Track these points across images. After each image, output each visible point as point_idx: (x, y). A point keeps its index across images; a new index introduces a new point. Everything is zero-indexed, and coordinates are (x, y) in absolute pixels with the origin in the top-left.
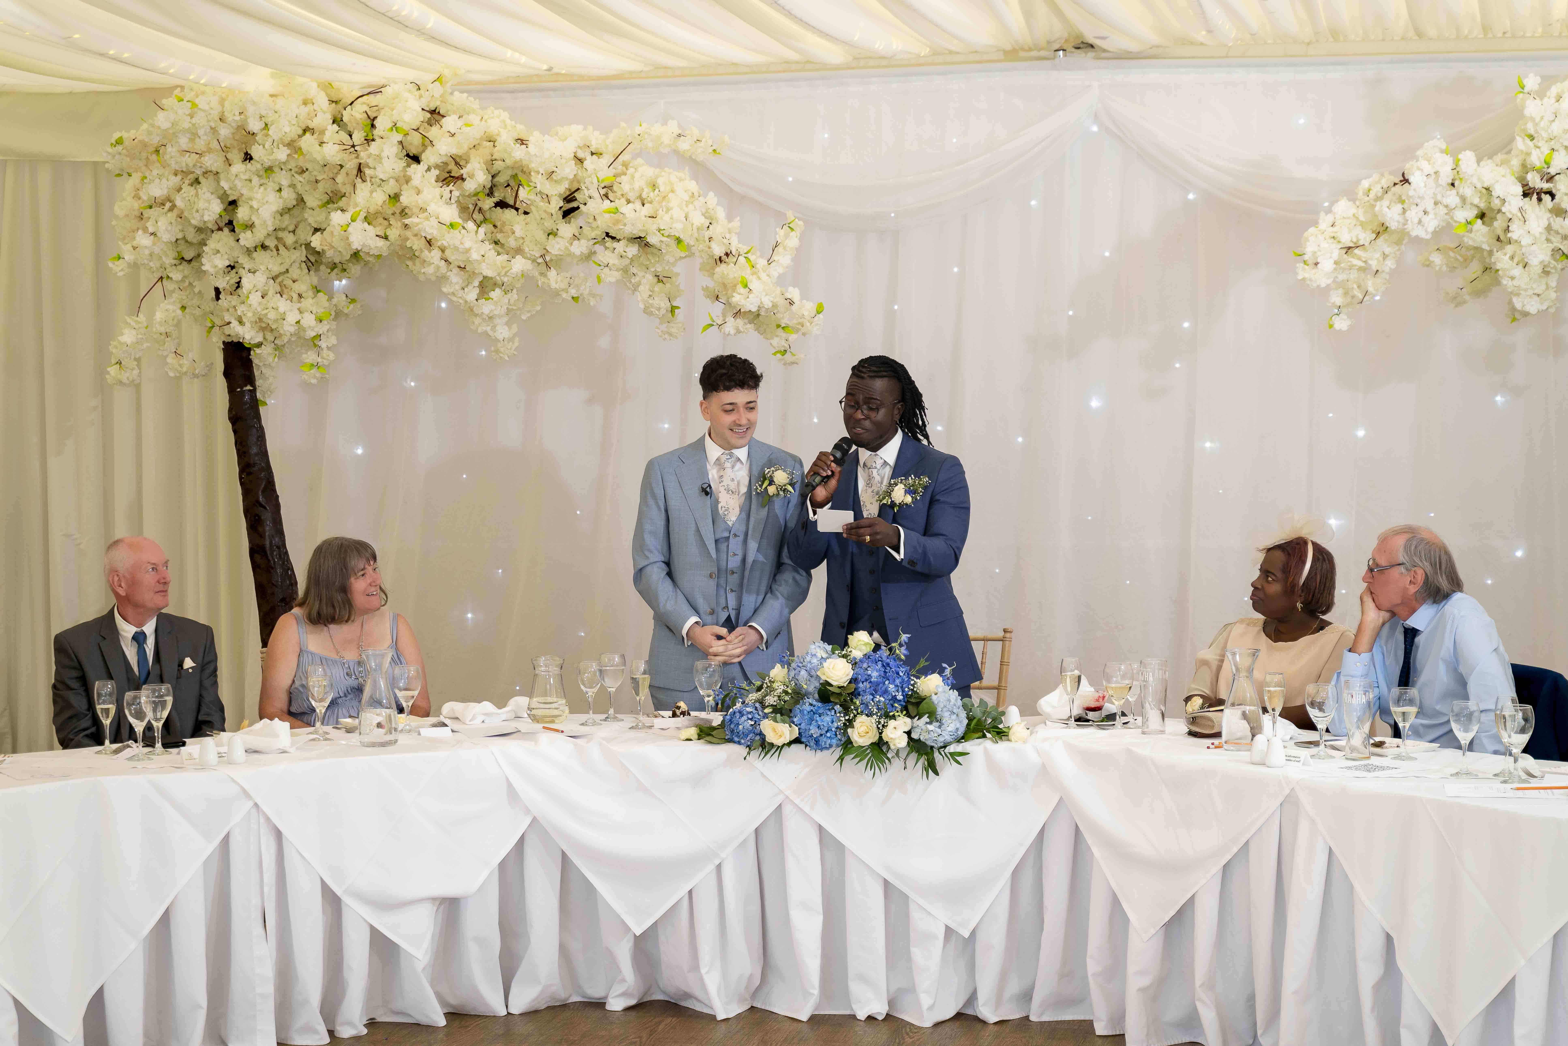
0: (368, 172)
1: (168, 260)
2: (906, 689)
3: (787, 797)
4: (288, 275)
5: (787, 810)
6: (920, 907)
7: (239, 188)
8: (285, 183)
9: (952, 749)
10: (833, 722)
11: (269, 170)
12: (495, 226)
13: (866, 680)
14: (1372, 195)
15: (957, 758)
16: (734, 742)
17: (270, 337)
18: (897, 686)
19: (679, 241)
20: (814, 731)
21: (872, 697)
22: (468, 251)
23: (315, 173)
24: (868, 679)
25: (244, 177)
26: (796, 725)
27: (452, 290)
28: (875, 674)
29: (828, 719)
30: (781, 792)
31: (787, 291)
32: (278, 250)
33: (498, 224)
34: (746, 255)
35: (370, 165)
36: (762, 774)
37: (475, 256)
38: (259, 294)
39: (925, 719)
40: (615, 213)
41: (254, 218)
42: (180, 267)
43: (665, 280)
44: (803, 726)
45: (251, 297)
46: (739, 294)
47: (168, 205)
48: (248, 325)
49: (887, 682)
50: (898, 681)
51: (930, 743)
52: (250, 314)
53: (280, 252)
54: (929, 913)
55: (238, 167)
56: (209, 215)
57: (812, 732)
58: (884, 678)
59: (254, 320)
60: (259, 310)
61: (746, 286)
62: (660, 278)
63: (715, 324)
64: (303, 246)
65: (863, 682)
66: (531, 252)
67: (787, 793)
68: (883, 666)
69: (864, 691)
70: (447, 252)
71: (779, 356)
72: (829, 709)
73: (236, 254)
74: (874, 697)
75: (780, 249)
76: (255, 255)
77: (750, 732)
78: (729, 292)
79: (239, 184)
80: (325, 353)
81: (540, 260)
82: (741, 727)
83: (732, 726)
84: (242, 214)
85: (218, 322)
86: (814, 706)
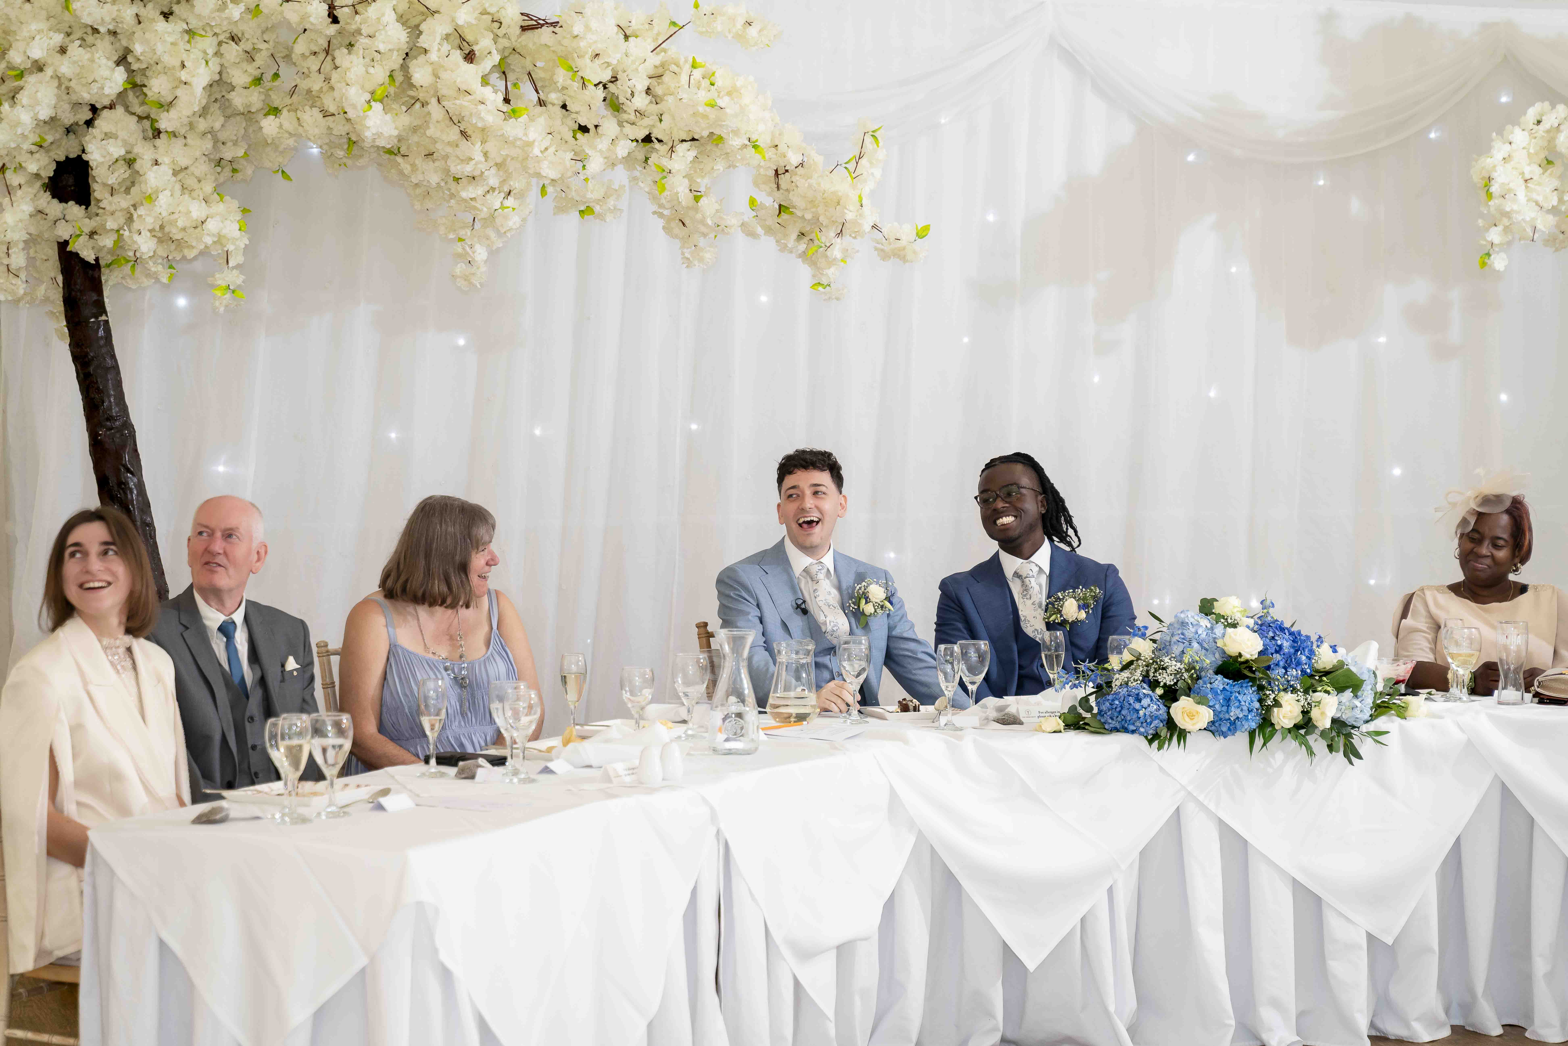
0: (363, 41)
1: (26, 146)
2: (1313, 661)
3: (1189, 793)
4: (188, 171)
5: (1190, 808)
6: (1341, 914)
7: (158, 53)
8: (211, 51)
9: (1365, 728)
11: (190, 32)
13: (1277, 652)
14: (1545, 125)
15: (1376, 738)
16: (1126, 730)
17: (162, 252)
18: (1307, 657)
19: (755, 145)
20: (1234, 713)
22: (530, 144)
23: (256, 41)
24: (1279, 649)
25: (170, 39)
26: (1209, 706)
27: (473, 196)
28: (1286, 644)
29: (1248, 698)
30: (1183, 787)
32: (185, 137)
35: (363, 31)
36: (1160, 766)
37: (536, 151)
38: (168, 193)
39: (1348, 694)
40: (713, 106)
41: (179, 92)
42: (37, 156)
44: (1217, 707)
45: (161, 197)
47: (49, 72)
48: (146, 234)
49: (1299, 653)
51: (1351, 721)
52: (149, 220)
53: (189, 141)
54: (1348, 919)
55: (161, 25)
56: (111, 87)
57: (1232, 714)
58: (1293, 647)
59: (150, 228)
60: (164, 214)
64: (209, 136)
65: (1272, 654)
67: (1190, 788)
68: (1290, 634)
69: (1277, 665)
70: (490, 146)
71: (821, 289)
72: (1246, 687)
73: (132, 140)
74: (1287, 671)
75: (863, 161)
76: (158, 142)
77: (1154, 717)
79: (160, 48)
82: (1141, 713)
83: (1123, 712)
84: (158, 86)
85: (87, 230)
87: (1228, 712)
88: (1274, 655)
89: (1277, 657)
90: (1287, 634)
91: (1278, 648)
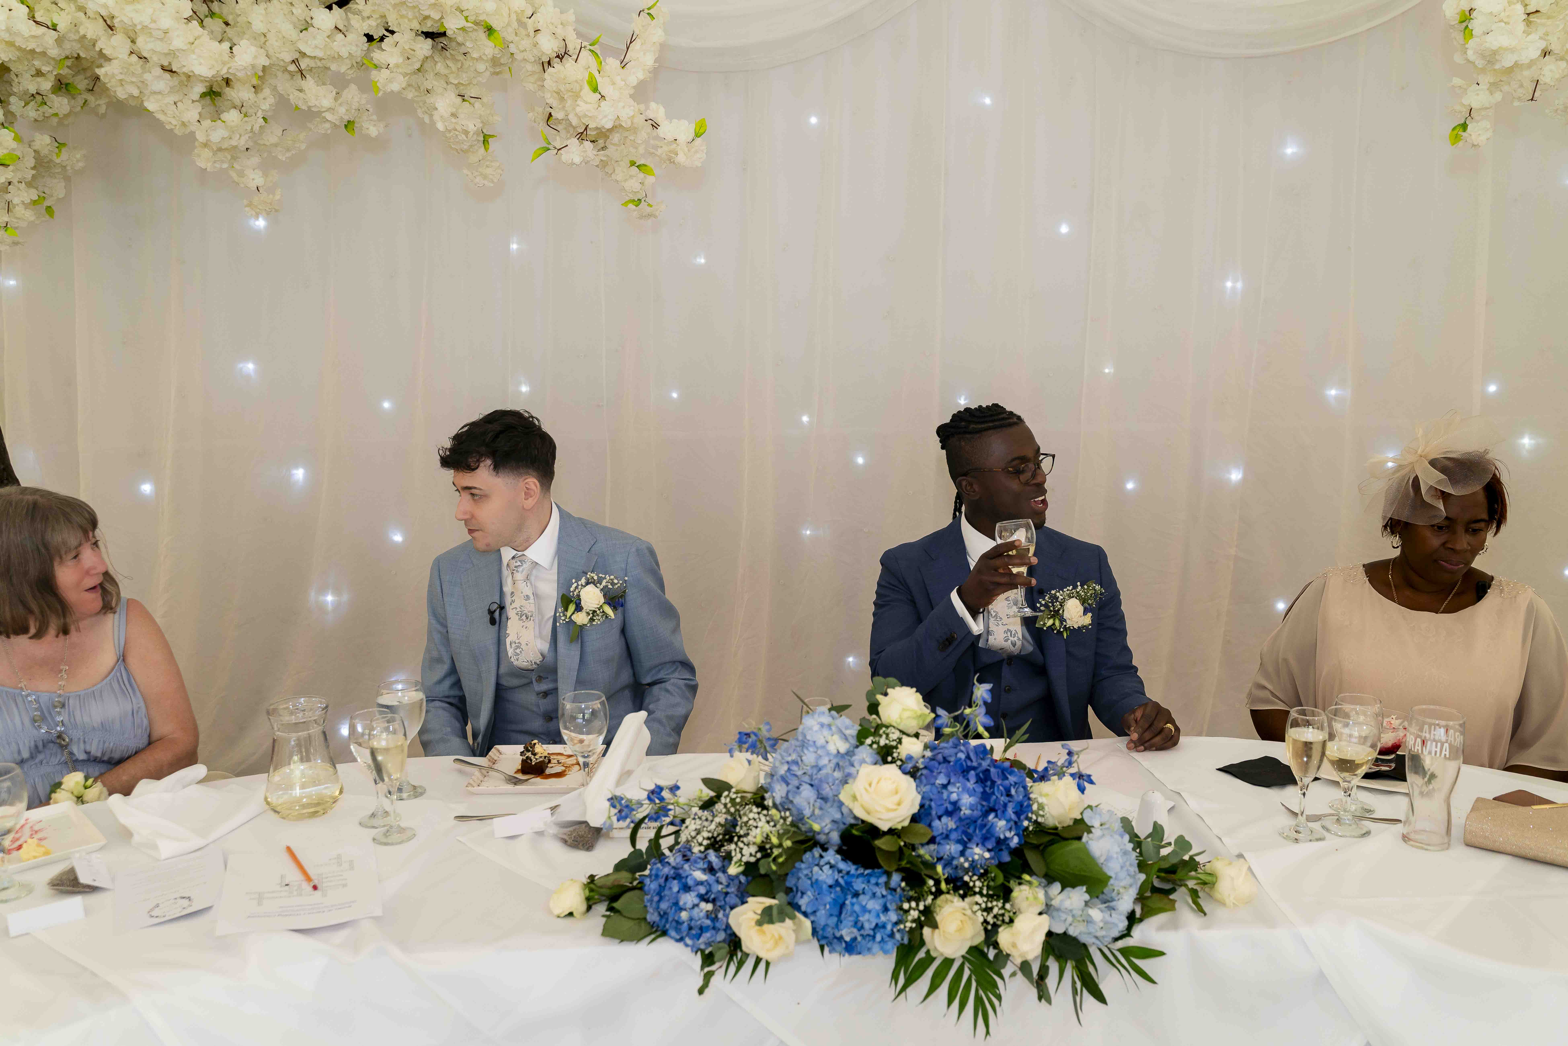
2: (1025, 823)
10: (886, 909)
12: (227, 24)
13: (946, 814)
15: (1138, 962)
16: (671, 936)
18: (1009, 821)
19: (490, 30)
21: (960, 847)
24: (953, 809)
26: (805, 914)
28: (966, 802)
29: (875, 905)
30: (770, 1033)
31: (647, 108)
33: (230, 19)
34: (591, 48)
39: (1080, 894)
43: (473, 100)
44: (820, 915)
46: (586, 103)
49: (991, 817)
50: (1010, 811)
51: (1085, 939)
58: (982, 805)
61: (595, 90)
62: (466, 98)
63: (551, 147)
65: (940, 818)
66: (277, 55)
68: (979, 779)
69: (945, 836)
71: (631, 206)
72: (876, 883)
74: (965, 847)
75: (636, 45)
77: (705, 926)
78: (569, 102)
80: (19, 211)
81: (293, 68)
82: (684, 915)
83: (663, 906)
86: (840, 871)
87: (837, 926)
88: (944, 819)
89: (950, 823)
90: (973, 780)
91: (950, 808)
